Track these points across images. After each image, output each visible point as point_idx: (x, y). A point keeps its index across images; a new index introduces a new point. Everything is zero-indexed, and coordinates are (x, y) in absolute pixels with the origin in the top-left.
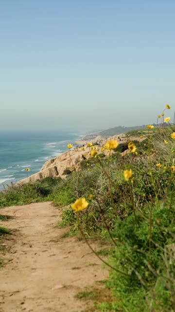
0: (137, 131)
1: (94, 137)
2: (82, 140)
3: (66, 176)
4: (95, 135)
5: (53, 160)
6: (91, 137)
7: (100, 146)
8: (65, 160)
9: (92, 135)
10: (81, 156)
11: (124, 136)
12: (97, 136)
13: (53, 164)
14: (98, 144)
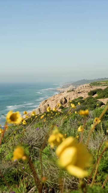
0: (96, 83)
1: (68, 86)
2: (62, 88)
3: (61, 110)
4: (68, 85)
5: (46, 101)
6: (67, 86)
7: (75, 92)
8: (53, 100)
9: (67, 85)
10: (64, 98)
11: (89, 85)
12: (70, 85)
13: (46, 103)
14: (73, 91)
